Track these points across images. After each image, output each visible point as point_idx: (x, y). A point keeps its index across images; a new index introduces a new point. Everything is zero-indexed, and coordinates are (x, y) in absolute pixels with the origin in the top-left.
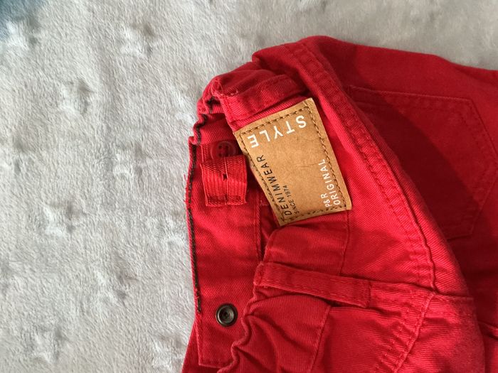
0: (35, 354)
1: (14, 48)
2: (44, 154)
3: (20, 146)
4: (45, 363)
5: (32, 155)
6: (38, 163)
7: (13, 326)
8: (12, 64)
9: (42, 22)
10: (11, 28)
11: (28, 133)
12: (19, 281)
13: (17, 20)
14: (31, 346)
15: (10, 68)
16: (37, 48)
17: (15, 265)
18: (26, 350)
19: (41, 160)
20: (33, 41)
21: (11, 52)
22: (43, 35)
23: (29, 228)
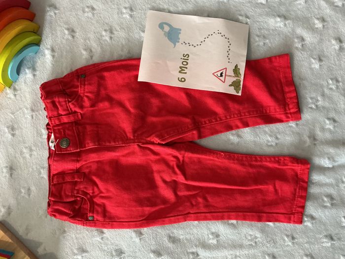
0: (41, 176)
1: (28, 77)
2: (40, 112)
3: (33, 110)
4: (45, 178)
5: (37, 113)
6: (39, 116)
7: (34, 167)
8: (28, 83)
9: (37, 69)
10: (27, 71)
11: (35, 106)
12: (35, 153)
13: (29, 68)
14: (40, 173)
15: (27, 85)
16: (36, 77)
17: (34, 148)
18: (39, 175)
19: (39, 114)
20: (34, 75)
21: (28, 79)
22: (37, 73)
23: (37, 136)
